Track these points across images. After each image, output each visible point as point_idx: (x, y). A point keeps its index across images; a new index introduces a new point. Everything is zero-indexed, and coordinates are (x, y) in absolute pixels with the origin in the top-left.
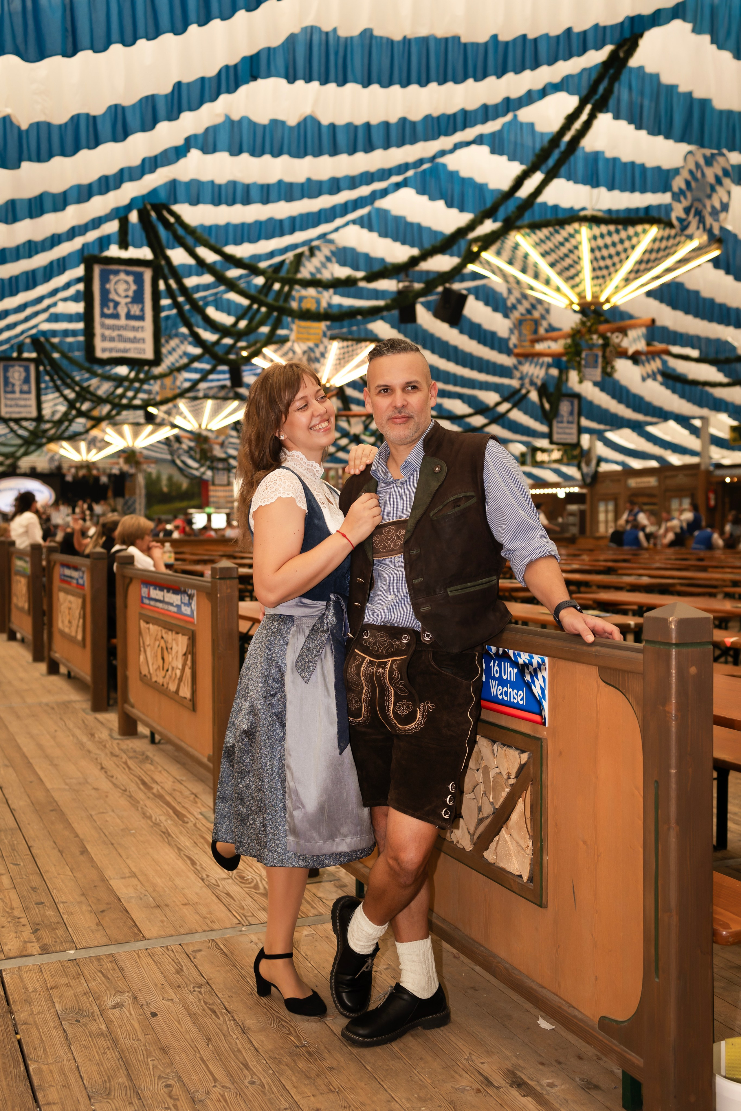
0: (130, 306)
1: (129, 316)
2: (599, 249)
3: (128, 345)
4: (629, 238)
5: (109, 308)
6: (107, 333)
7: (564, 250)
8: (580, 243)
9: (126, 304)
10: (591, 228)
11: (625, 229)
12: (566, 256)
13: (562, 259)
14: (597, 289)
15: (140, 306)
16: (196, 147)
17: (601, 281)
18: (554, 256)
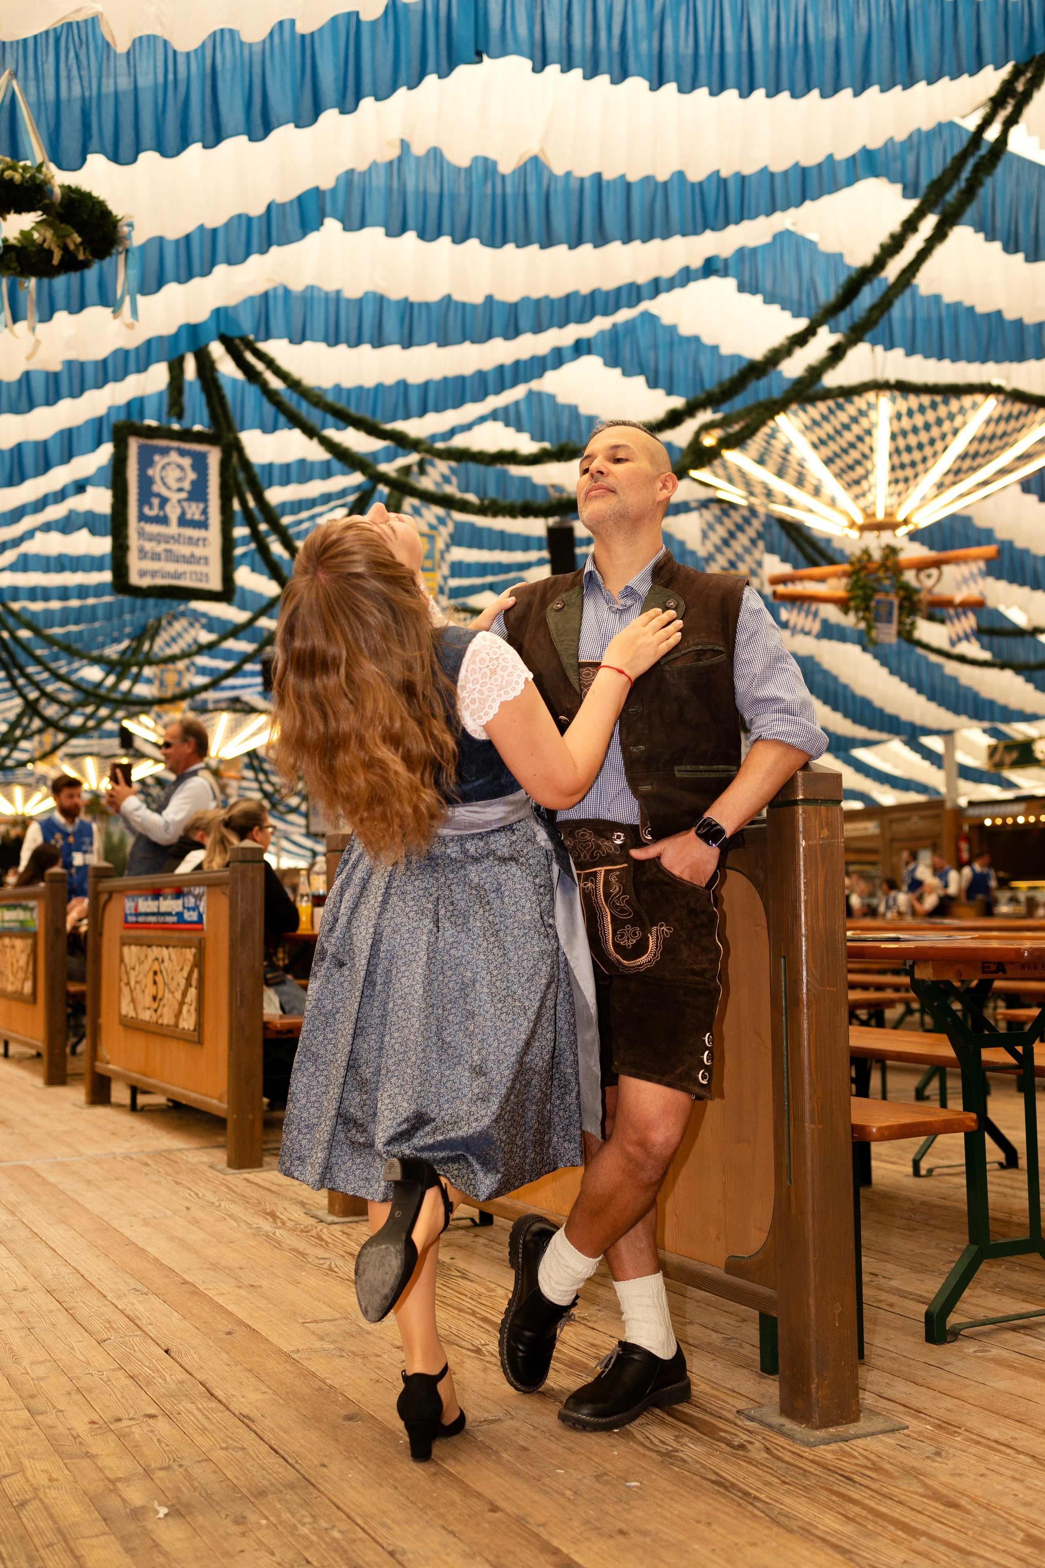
0: (185, 504)
1: (183, 521)
2: (904, 434)
3: (181, 567)
4: (951, 417)
5: (151, 508)
6: (149, 546)
7: (849, 436)
8: (876, 425)
9: (179, 501)
10: (894, 401)
11: (946, 402)
12: (852, 446)
13: (845, 451)
14: (894, 500)
15: (202, 506)
16: (334, 216)
17: (901, 486)
18: (834, 447)
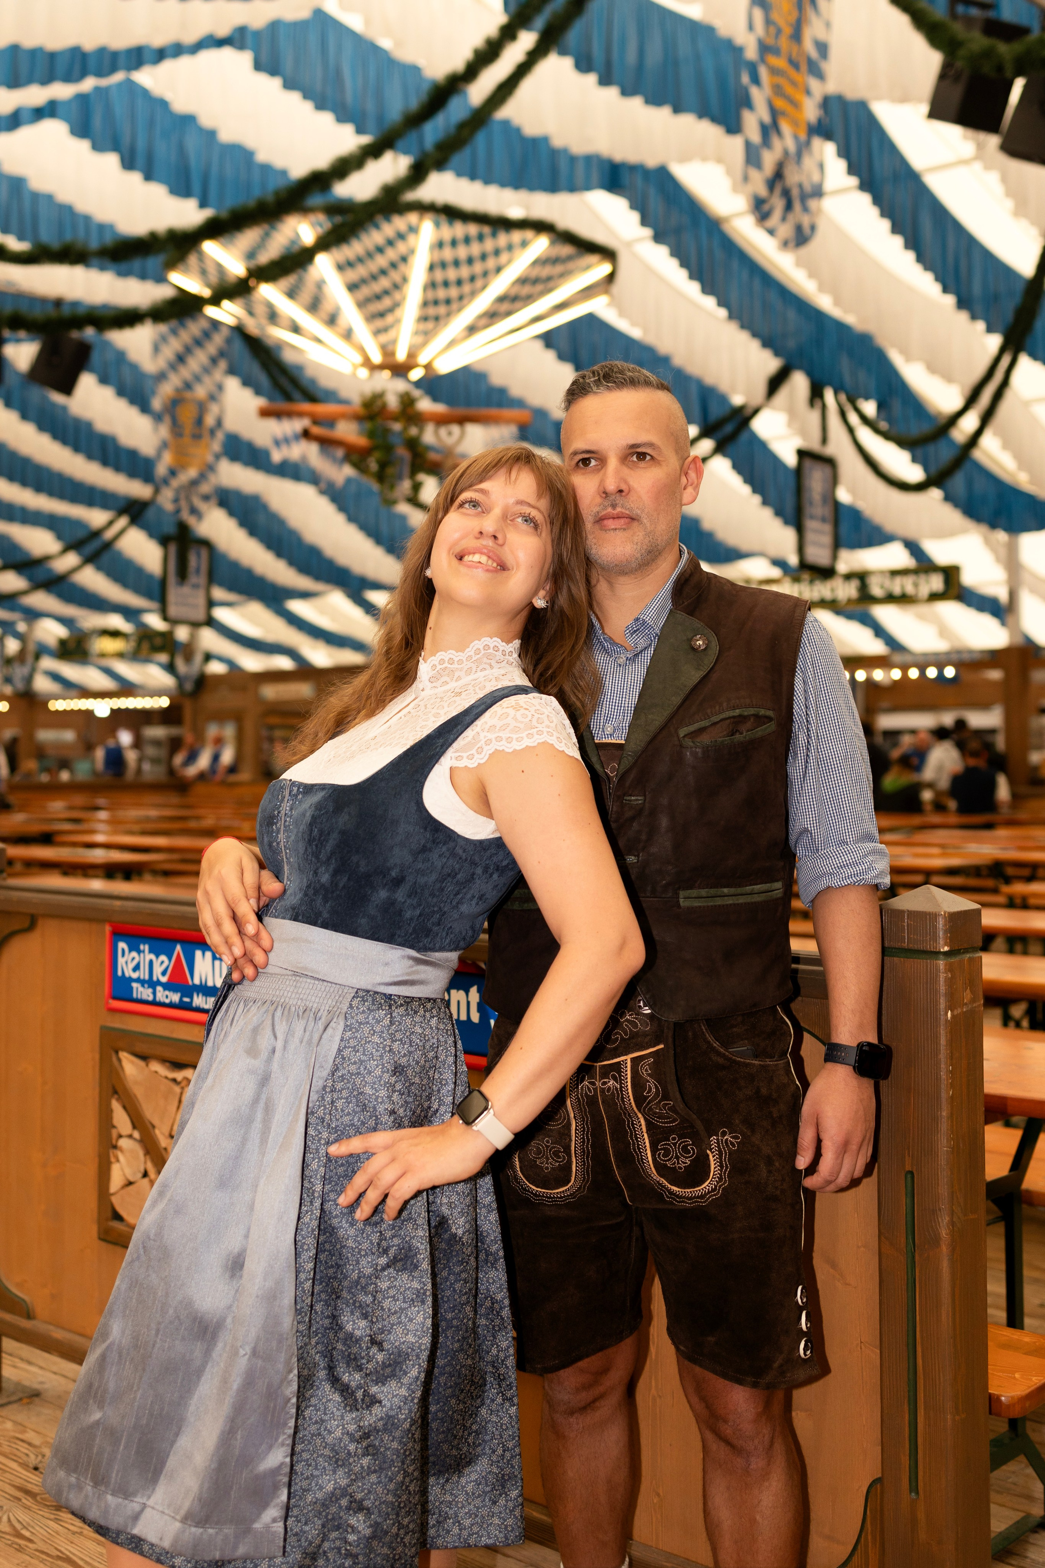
2: (443, 265)
4: (497, 252)
7: (381, 261)
8: (412, 252)
10: (437, 225)
11: (494, 235)
12: (383, 272)
13: (374, 277)
14: (419, 339)
17: (430, 325)
18: (361, 271)
